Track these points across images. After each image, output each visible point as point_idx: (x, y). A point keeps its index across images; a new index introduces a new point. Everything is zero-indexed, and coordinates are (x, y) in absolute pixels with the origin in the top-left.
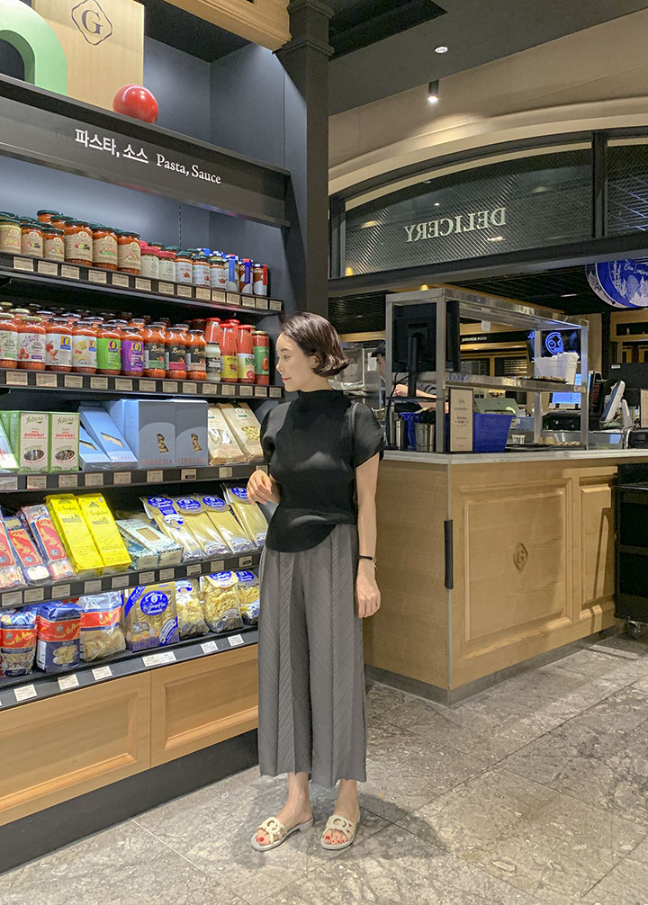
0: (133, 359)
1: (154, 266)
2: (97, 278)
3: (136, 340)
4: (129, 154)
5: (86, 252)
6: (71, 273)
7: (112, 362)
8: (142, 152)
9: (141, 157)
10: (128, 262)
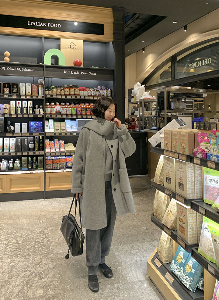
0: (78, 111)
1: (82, 93)
2: (69, 97)
3: (79, 108)
4: (75, 73)
5: (67, 92)
6: (64, 97)
7: (74, 112)
8: (78, 72)
9: (78, 73)
10: (76, 93)
